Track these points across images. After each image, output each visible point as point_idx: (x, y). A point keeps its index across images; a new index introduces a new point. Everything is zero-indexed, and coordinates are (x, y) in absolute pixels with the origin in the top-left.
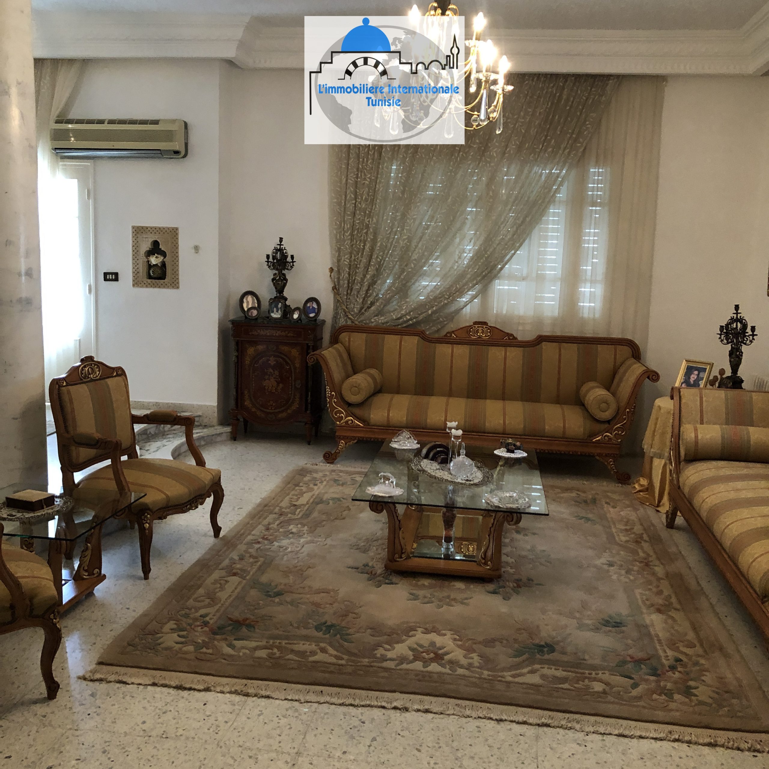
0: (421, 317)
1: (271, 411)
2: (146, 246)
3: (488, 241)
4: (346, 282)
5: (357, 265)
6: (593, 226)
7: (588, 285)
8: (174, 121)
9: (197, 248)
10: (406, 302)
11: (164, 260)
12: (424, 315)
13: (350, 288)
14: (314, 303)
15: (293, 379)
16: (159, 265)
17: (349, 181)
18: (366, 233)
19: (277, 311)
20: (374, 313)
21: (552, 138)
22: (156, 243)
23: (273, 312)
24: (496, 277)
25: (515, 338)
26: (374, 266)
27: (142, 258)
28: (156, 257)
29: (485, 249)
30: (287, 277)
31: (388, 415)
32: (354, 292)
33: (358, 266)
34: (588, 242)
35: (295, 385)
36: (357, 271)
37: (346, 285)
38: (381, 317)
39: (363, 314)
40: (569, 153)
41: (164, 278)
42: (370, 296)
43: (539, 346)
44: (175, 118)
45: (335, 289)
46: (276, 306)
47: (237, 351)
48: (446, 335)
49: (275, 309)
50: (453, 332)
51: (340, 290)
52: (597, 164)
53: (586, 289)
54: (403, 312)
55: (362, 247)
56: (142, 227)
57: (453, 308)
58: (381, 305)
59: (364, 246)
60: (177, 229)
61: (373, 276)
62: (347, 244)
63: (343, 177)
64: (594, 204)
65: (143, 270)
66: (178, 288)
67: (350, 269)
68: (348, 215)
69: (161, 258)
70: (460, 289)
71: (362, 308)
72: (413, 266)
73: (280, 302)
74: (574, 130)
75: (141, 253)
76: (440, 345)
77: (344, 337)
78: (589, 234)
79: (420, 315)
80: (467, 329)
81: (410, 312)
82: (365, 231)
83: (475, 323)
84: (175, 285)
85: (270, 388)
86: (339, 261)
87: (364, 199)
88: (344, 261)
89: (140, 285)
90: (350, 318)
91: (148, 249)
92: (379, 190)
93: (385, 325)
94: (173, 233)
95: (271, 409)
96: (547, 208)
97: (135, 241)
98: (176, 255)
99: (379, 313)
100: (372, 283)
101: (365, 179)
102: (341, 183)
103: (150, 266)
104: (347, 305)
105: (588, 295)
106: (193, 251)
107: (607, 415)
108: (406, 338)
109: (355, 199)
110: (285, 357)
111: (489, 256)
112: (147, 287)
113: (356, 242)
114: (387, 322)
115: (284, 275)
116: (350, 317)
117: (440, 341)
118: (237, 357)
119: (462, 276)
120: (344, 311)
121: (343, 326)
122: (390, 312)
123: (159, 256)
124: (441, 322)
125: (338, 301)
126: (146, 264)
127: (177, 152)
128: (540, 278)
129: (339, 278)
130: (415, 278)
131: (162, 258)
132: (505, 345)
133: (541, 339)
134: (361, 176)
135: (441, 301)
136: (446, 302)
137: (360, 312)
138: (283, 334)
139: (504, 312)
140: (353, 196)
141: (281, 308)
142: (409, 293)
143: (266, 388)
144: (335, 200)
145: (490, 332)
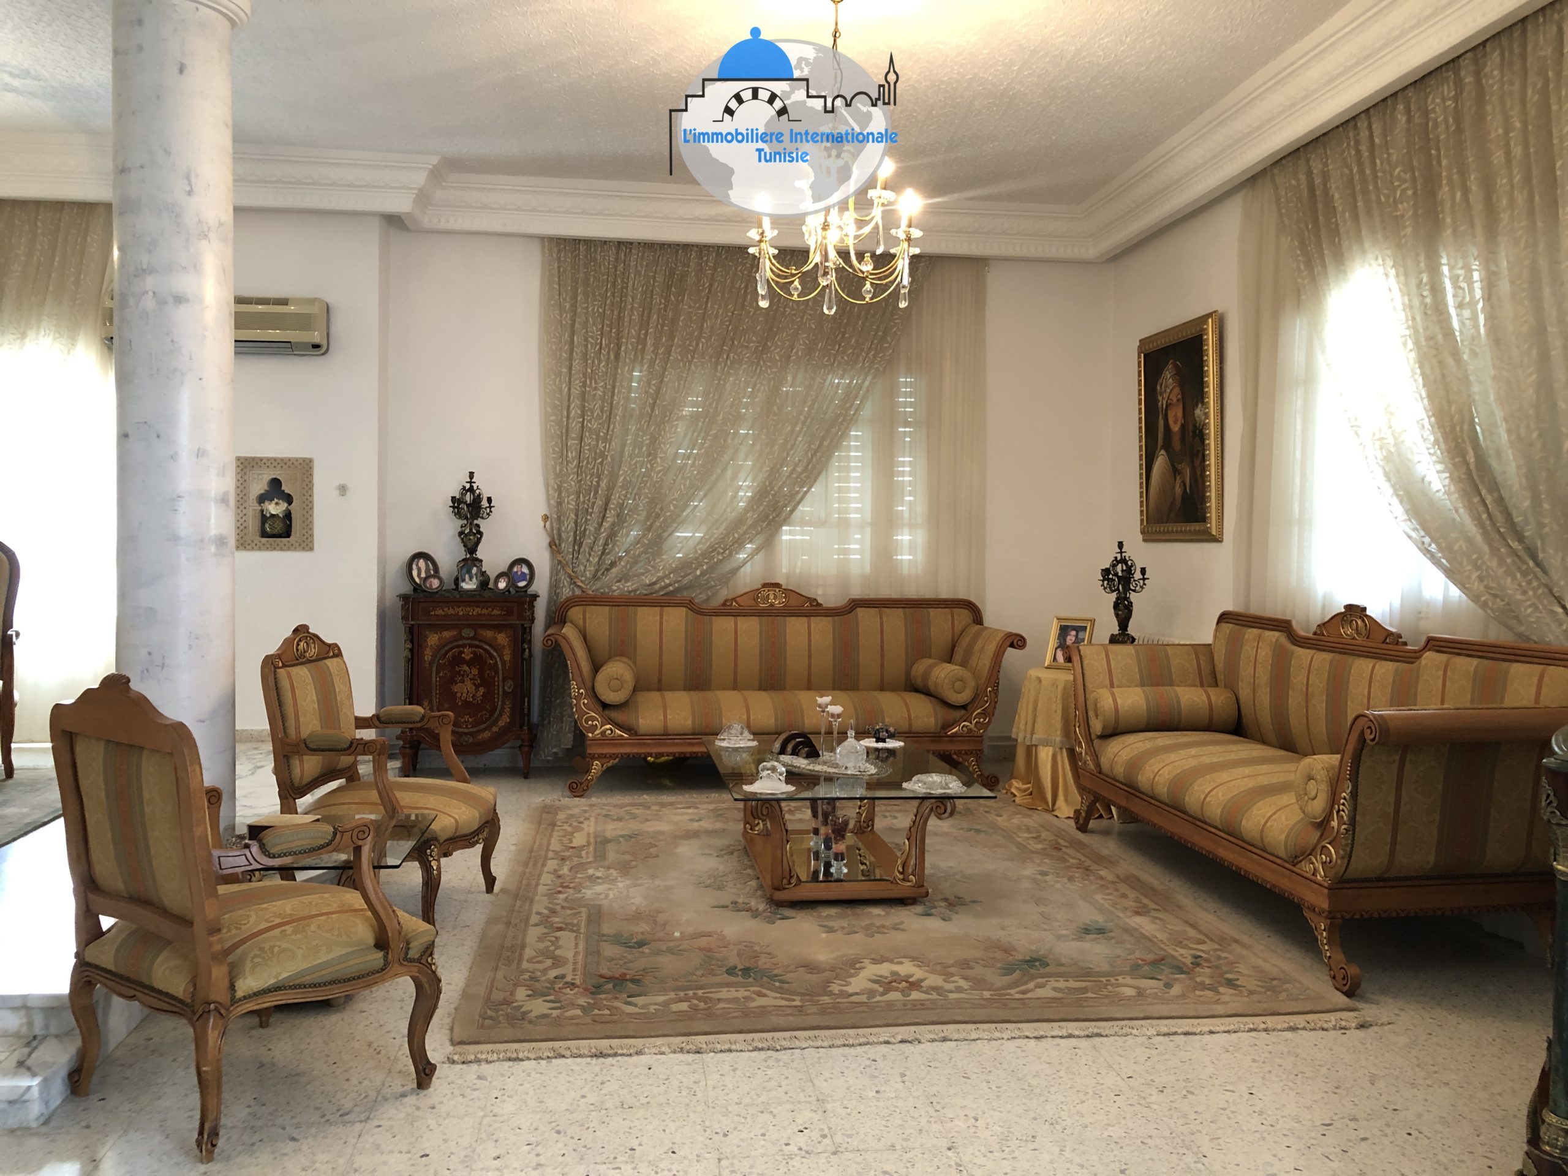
0: (685, 581)
1: (466, 730)
2: (259, 486)
3: (774, 472)
4: (572, 533)
5: (587, 510)
6: (907, 452)
7: (906, 531)
8: (312, 301)
9: (343, 489)
10: (662, 560)
11: (290, 508)
12: (690, 577)
13: (578, 543)
14: (524, 566)
15: (501, 678)
16: (281, 515)
17: (573, 390)
18: (602, 463)
19: (471, 579)
20: (616, 577)
21: (851, 337)
22: (276, 483)
23: (464, 580)
24: (786, 521)
25: (819, 605)
26: (615, 509)
27: (253, 507)
28: (277, 504)
29: (770, 484)
30: (481, 529)
31: (665, 717)
32: (585, 548)
33: (590, 510)
34: (903, 474)
35: (504, 686)
36: (589, 517)
37: (571, 539)
38: (626, 582)
39: (599, 579)
40: (875, 356)
41: (288, 535)
42: (609, 553)
43: (853, 613)
44: (313, 296)
45: (554, 546)
46: (469, 572)
47: (412, 641)
48: (724, 604)
49: (467, 577)
50: (734, 599)
51: (563, 545)
52: (909, 372)
53: (904, 537)
54: (660, 574)
55: (594, 483)
56: (253, 459)
57: (728, 566)
58: (626, 565)
59: (598, 482)
60: (311, 460)
61: (613, 525)
62: (572, 480)
63: (564, 385)
64: (907, 424)
65: (253, 524)
66: (312, 549)
67: (577, 515)
68: (573, 439)
69: (284, 506)
70: (739, 539)
71: (597, 571)
72: (672, 508)
73: (475, 566)
74: (878, 327)
75: (251, 498)
76: (718, 618)
77: (575, 613)
78: (903, 464)
79: (684, 577)
80: (754, 594)
81: (669, 574)
82: (600, 460)
83: (765, 585)
84: (307, 545)
85: (465, 695)
86: (559, 504)
87: (595, 415)
88: (568, 503)
89: (248, 547)
90: (579, 587)
91: (262, 491)
92: (618, 403)
93: (632, 594)
94: (304, 468)
95: (467, 727)
96: (848, 429)
97: (242, 481)
98: (310, 499)
99: (624, 577)
100: (612, 535)
101: (596, 389)
102: (561, 394)
103: (264, 518)
104: (573, 567)
105: (906, 544)
106: (337, 492)
107: (962, 698)
108: (668, 610)
109: (583, 416)
110: (487, 647)
111: (776, 493)
112: (260, 549)
113: (586, 477)
114: (635, 590)
115: (478, 526)
116: (580, 584)
117: (717, 613)
118: (411, 650)
119: (739, 521)
120: (570, 576)
121: (568, 600)
122: (638, 575)
123: (281, 501)
124: (712, 587)
125: (560, 562)
126: (258, 515)
127: (316, 346)
128: (844, 524)
129: (559, 530)
130: (675, 525)
131: (286, 505)
132: (807, 615)
133: (856, 604)
134: (591, 383)
135: (713, 558)
136: (720, 557)
137: (595, 577)
138: (485, 611)
139: (798, 571)
140: (579, 412)
141: (476, 574)
142: (665, 547)
143: (459, 695)
144: (553, 418)
145: (785, 598)
